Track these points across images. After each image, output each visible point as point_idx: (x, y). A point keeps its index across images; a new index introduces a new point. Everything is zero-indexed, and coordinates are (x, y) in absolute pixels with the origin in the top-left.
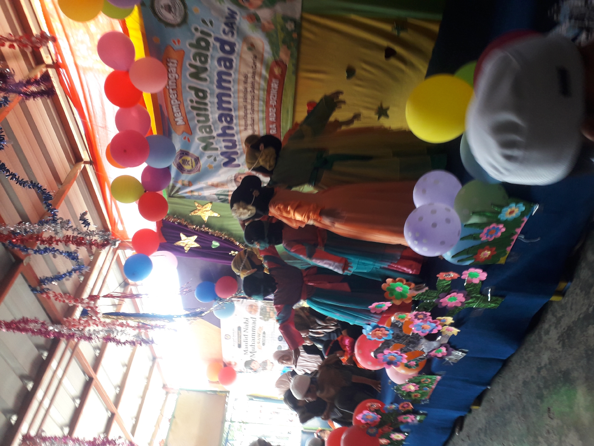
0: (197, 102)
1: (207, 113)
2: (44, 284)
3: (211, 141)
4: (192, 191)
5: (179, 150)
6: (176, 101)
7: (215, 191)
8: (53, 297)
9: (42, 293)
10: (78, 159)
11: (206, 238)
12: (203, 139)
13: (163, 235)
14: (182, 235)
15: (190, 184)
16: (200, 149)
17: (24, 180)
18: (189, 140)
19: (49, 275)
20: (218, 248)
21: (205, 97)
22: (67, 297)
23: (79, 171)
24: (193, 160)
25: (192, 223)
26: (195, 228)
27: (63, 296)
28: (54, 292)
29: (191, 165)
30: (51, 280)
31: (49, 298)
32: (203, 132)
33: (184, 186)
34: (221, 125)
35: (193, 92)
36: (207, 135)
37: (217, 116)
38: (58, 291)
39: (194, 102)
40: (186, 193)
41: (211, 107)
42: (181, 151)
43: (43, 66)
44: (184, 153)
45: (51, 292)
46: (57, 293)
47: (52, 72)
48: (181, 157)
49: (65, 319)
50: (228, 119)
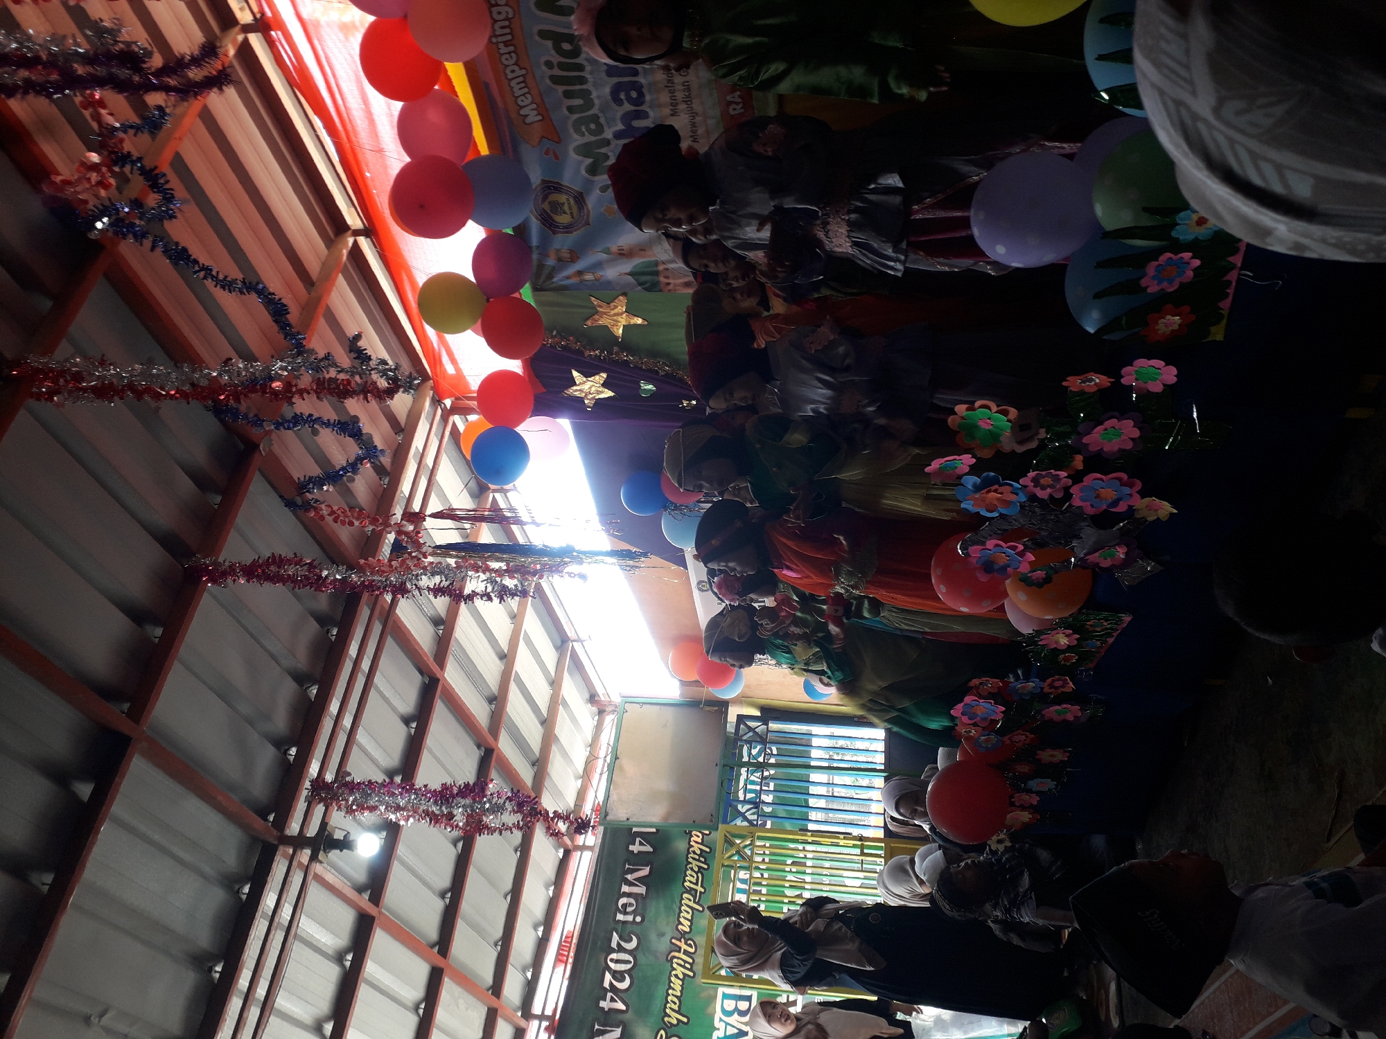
0: (562, 66)
1: (584, 87)
2: (308, 491)
3: (603, 150)
4: (580, 273)
5: (539, 181)
6: (516, 68)
7: (627, 266)
8: (329, 515)
9: (307, 510)
10: (340, 226)
11: (628, 375)
12: (585, 150)
13: (537, 377)
14: (575, 374)
15: (574, 256)
16: (583, 172)
17: (229, 279)
18: (556, 157)
19: (316, 471)
20: (653, 395)
21: (576, 53)
22: (356, 514)
23: (345, 252)
24: (572, 200)
25: (592, 344)
26: (601, 355)
27: (349, 514)
28: (329, 506)
29: (568, 211)
30: (319, 482)
31: (322, 518)
32: (583, 135)
33: (562, 262)
34: (620, 111)
35: (549, 44)
36: (593, 139)
37: (607, 90)
38: (338, 503)
39: (555, 64)
40: (568, 278)
41: (591, 73)
42: (544, 182)
43: (237, 29)
44: (551, 187)
45: (323, 506)
46: (335, 508)
47: (255, 40)
48: (544, 200)
49: (362, 561)
50: (634, 94)
